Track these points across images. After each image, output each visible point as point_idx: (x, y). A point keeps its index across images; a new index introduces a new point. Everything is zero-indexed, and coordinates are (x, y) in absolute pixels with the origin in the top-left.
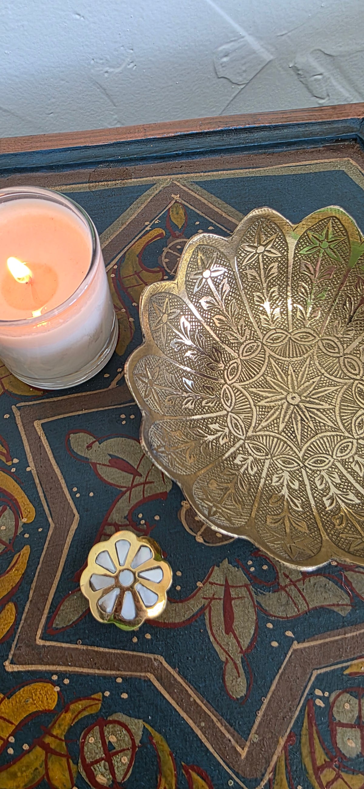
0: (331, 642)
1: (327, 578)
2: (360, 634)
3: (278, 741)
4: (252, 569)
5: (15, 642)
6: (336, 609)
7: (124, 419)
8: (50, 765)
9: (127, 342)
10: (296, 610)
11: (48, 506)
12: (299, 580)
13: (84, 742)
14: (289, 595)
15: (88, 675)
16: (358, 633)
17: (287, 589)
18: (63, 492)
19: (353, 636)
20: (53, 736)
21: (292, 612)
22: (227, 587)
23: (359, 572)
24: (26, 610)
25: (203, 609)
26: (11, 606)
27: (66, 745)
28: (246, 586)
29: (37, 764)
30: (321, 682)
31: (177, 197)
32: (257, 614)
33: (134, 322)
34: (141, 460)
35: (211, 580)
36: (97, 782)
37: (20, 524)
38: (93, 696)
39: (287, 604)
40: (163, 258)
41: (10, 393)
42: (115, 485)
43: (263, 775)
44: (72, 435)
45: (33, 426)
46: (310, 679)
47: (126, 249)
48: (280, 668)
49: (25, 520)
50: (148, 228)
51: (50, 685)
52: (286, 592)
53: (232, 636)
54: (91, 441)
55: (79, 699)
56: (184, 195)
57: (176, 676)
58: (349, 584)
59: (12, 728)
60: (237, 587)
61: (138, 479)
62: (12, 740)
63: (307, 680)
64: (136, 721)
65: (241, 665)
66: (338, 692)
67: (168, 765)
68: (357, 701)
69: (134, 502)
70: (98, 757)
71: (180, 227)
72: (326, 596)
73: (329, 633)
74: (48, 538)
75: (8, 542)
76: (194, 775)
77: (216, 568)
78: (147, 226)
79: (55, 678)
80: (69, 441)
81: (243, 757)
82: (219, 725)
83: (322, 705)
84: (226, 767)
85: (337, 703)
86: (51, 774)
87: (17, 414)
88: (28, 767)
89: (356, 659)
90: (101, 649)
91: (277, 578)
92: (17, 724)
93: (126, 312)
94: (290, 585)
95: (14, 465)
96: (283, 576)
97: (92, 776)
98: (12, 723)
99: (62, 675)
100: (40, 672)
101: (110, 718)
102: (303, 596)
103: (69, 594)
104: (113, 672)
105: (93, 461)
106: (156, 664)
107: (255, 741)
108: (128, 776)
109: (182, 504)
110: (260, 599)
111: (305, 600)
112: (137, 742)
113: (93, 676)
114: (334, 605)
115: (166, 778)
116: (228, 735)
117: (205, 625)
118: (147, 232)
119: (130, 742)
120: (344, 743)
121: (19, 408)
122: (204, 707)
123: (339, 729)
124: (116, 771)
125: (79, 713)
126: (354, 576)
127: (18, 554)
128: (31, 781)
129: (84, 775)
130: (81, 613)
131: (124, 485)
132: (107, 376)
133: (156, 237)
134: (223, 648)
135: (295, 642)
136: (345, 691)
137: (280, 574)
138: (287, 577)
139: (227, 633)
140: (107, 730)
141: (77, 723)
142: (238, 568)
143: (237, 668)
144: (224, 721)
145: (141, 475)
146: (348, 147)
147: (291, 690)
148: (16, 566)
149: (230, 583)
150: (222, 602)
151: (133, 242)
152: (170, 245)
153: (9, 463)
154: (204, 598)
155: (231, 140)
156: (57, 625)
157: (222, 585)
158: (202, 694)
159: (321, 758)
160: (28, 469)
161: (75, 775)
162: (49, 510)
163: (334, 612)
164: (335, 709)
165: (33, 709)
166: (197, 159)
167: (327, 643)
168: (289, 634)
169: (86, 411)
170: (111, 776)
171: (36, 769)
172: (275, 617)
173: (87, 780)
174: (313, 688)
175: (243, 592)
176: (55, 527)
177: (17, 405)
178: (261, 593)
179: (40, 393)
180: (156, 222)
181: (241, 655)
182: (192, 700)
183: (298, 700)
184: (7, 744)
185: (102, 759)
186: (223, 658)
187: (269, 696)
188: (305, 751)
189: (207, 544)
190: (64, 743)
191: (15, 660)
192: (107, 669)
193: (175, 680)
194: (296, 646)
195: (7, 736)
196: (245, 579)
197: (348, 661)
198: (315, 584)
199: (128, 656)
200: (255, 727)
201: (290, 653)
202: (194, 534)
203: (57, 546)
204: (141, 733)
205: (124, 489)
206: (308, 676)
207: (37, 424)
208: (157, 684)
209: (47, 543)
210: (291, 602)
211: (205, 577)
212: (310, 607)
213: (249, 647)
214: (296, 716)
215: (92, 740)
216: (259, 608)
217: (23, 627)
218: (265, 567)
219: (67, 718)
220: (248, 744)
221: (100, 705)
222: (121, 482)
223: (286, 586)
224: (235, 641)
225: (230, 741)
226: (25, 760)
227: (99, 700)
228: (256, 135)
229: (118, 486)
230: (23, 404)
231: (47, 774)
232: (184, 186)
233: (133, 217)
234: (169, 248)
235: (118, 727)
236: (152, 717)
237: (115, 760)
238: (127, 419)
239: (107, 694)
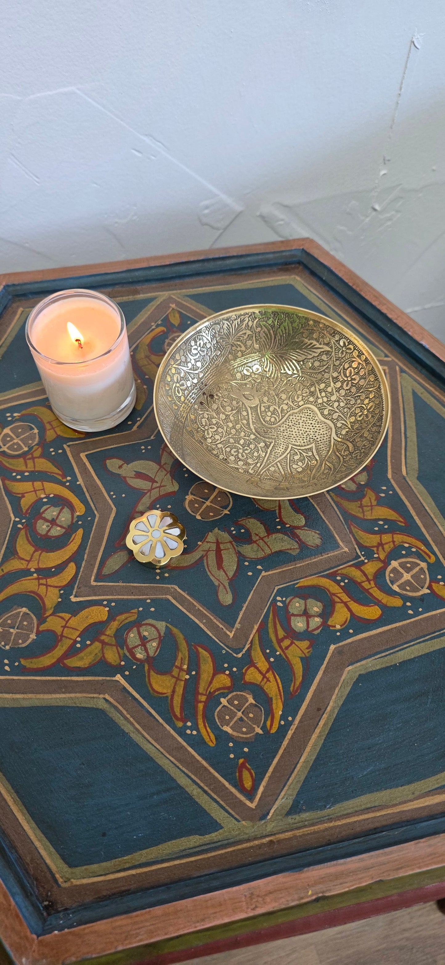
0: (286, 570)
1: (283, 534)
2: (305, 565)
3: (253, 627)
4: (234, 532)
5: (77, 585)
6: (289, 551)
7: (143, 449)
8: (105, 651)
9: (143, 401)
10: (264, 553)
11: (94, 504)
12: (265, 537)
13: (127, 637)
14: (258, 545)
15: (127, 599)
16: (304, 564)
17: (257, 542)
18: (104, 495)
19: (301, 566)
20: (106, 635)
21: (261, 555)
22: (218, 543)
23: (304, 530)
24: (83, 565)
25: (202, 558)
26: (72, 566)
27: (115, 639)
28: (230, 542)
29: (97, 651)
30: (279, 592)
31: (173, 306)
32: (238, 558)
33: (147, 388)
34: (157, 473)
35: (206, 540)
36: (136, 658)
37: (75, 515)
38: (131, 611)
39: (258, 551)
40: (165, 346)
41: (61, 437)
42: (139, 489)
43: (245, 646)
44: (108, 461)
45: (80, 456)
46: (273, 592)
47: (138, 341)
48: (254, 587)
49: (78, 514)
50: (154, 327)
51: (102, 607)
52: (257, 544)
53: (222, 571)
54: (121, 464)
55: (121, 613)
56: (178, 304)
57: (186, 596)
58: (298, 537)
59: (78, 633)
60: (224, 543)
61: (155, 485)
62: (79, 639)
63: (271, 592)
64: (161, 622)
65: (228, 587)
66: (292, 597)
67: (183, 646)
68: (304, 601)
69: (153, 498)
70: (136, 644)
71: (177, 325)
72: (283, 544)
73: (285, 565)
74: (95, 523)
75: (67, 527)
76: (200, 650)
77: (210, 533)
78: (152, 326)
79: (105, 603)
80: (105, 464)
81: (231, 637)
82: (215, 621)
83: (281, 605)
84: (220, 643)
85: (291, 603)
86: (106, 656)
87: (68, 450)
88: (90, 653)
89: (303, 578)
90: (136, 585)
91: (250, 536)
92: (81, 630)
93: (141, 382)
94: (259, 540)
95: (68, 481)
96: (255, 535)
97: (133, 655)
98: (78, 630)
99: (110, 601)
100: (95, 600)
101: (143, 623)
102: (268, 545)
103: (112, 555)
104: (144, 597)
105: (124, 475)
106: (172, 590)
107: (239, 628)
108: (157, 653)
109: (186, 497)
110: (240, 549)
111: (269, 547)
112: (162, 634)
113: (131, 600)
114: (288, 549)
115: (181, 651)
116: (221, 626)
117: (204, 566)
118: (153, 329)
119: (158, 634)
120: (295, 625)
121: (69, 446)
122: (205, 612)
123: (292, 618)
124: (149, 651)
125: (123, 621)
126: (302, 532)
127: (75, 534)
128: (93, 660)
129: (128, 654)
130: (120, 565)
131: (146, 489)
132: (130, 423)
133: (159, 333)
134: (216, 578)
135: (263, 572)
136: (296, 596)
137: (252, 534)
138: (257, 535)
139: (219, 569)
140: (141, 629)
141: (122, 627)
142: (225, 532)
143: (226, 589)
144: (217, 618)
145: (157, 482)
146: (294, 268)
147: (261, 598)
148: (74, 541)
149: (220, 541)
150: (215, 552)
151: (143, 337)
152: (170, 338)
153: (64, 480)
154: (203, 551)
155: (211, 266)
156: (105, 572)
157: (214, 543)
158: (204, 605)
159: (281, 633)
160: (78, 483)
161: (122, 655)
162: (95, 506)
163: (288, 553)
164: (290, 607)
165: (91, 621)
166: (187, 280)
167: (284, 571)
168: (259, 567)
169: (117, 446)
170: (146, 654)
171: (97, 654)
172: (250, 558)
173: (130, 657)
174: (276, 596)
175: (229, 545)
176: (100, 517)
177: (67, 444)
178: (240, 546)
179: (82, 436)
180: (159, 323)
181: (228, 581)
182: (197, 608)
183: (266, 603)
184: (75, 642)
185: (139, 645)
186: (216, 583)
187: (247, 603)
188: (271, 630)
189: (204, 520)
190: (114, 639)
191: (77, 595)
192: (140, 596)
193: (186, 598)
194: (263, 573)
195: (76, 637)
196: (229, 538)
197: (297, 580)
198: (276, 538)
199: (153, 587)
200: (239, 620)
201: (260, 578)
202: (195, 515)
203: (101, 526)
204: (164, 629)
205: (146, 491)
206: (273, 590)
207: (83, 455)
208: (174, 602)
209: (94, 526)
210: (260, 549)
211: (203, 538)
212: (273, 551)
213: (233, 576)
214: (264, 612)
215: (132, 635)
216: (239, 554)
217: (81, 576)
218: (243, 531)
219: (115, 625)
220: (234, 630)
221: (137, 616)
222: (144, 487)
223: (257, 541)
224: (224, 573)
225: (223, 629)
226: (89, 649)
227: (136, 613)
228: (228, 262)
229: (142, 490)
230: (71, 443)
231: (103, 656)
232: (179, 298)
233: (142, 320)
234: (170, 340)
235: (149, 627)
236: (171, 619)
237: (148, 645)
238: (146, 448)
239: (141, 609)
